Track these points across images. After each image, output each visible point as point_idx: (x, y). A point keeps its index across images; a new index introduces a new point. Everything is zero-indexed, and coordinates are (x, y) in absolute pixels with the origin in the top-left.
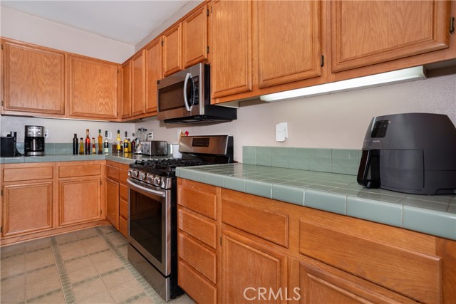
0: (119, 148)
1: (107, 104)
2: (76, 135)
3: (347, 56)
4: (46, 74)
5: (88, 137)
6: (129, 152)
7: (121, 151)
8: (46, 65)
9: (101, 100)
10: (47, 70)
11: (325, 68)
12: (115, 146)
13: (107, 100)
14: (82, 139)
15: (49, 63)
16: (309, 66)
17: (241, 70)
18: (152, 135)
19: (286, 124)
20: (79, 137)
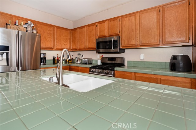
0: (68, 61)
1: (66, 44)
2: (54, 56)
3: (167, 41)
4: (48, 34)
5: (58, 57)
6: (71, 62)
7: (69, 62)
8: (48, 30)
9: (65, 43)
10: (48, 32)
11: (160, 43)
12: (66, 60)
13: (67, 43)
14: (56, 58)
15: (49, 30)
16: (156, 42)
17: (133, 39)
18: (83, 56)
19: (143, 55)
20: (55, 57)
